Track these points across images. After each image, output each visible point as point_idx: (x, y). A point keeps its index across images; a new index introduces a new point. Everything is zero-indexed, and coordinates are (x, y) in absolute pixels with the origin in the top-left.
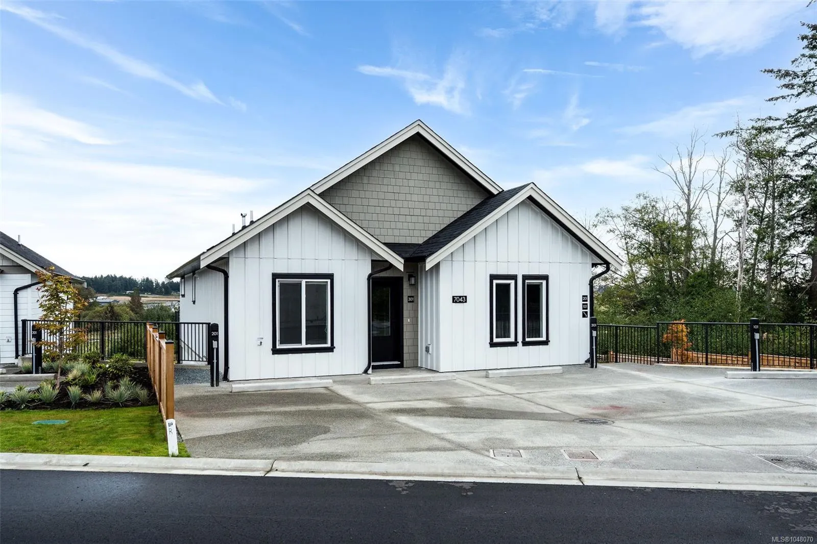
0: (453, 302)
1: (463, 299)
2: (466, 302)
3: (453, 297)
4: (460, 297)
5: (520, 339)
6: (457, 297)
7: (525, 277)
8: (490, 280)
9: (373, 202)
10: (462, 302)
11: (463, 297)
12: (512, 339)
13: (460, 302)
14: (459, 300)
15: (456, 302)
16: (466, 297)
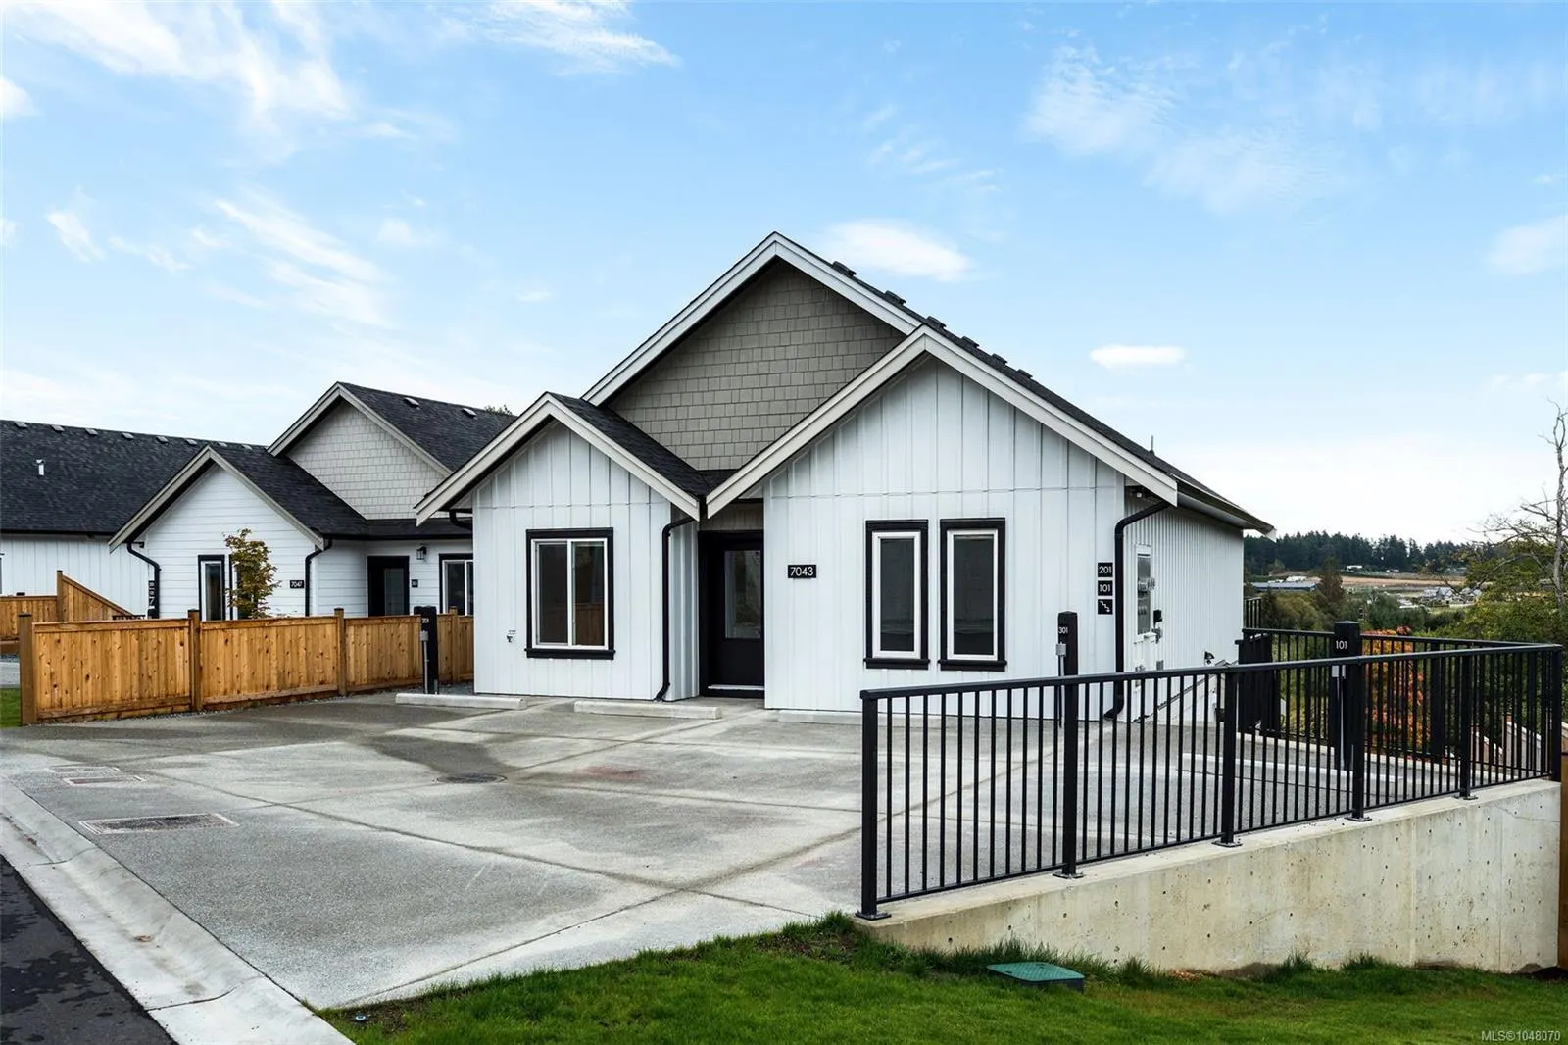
0: (789, 577)
1: (808, 571)
2: (815, 576)
3: (789, 566)
4: (803, 567)
5: (934, 653)
6: (796, 566)
7: (946, 525)
8: (867, 532)
9: (721, 397)
10: (808, 577)
11: (808, 566)
12: (916, 654)
13: (803, 577)
14: (802, 572)
15: (795, 577)
16: (814, 567)
